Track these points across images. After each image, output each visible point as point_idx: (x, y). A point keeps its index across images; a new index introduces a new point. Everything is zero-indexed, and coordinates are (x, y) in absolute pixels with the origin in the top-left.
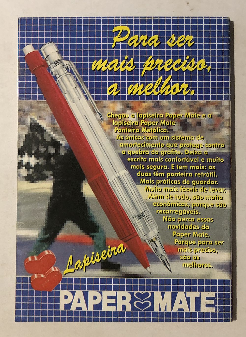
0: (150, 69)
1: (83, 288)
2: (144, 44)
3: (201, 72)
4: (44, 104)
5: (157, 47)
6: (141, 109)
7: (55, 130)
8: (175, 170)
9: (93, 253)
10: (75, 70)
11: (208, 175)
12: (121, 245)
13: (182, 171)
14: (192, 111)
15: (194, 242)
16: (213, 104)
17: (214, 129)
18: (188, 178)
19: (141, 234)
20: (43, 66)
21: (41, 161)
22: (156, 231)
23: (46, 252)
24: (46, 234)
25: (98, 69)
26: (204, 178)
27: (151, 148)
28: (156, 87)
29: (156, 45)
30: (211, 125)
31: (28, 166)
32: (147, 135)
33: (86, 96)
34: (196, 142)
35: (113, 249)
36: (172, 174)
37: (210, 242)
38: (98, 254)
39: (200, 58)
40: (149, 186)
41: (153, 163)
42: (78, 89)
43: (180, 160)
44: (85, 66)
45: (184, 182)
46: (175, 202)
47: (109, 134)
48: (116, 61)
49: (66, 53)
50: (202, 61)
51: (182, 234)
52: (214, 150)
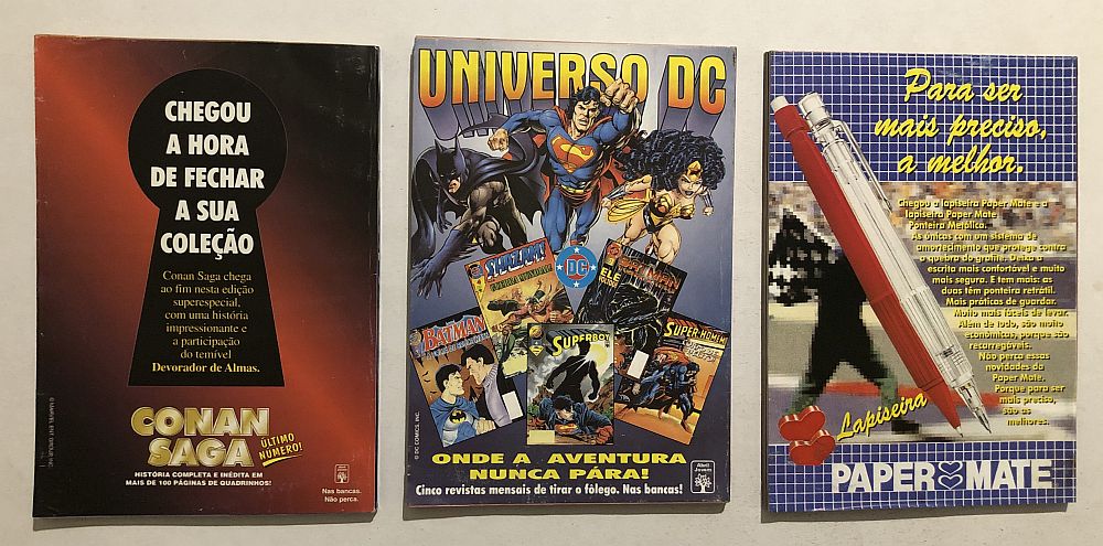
0: (960, 134)
1: (866, 459)
2: (951, 97)
3: (1031, 139)
4: (802, 187)
5: (969, 102)
6: (947, 194)
7: (821, 227)
8: (996, 285)
9: (880, 409)
10: (850, 135)
11: (1042, 291)
12: (920, 396)
13: (1005, 285)
14: (1020, 197)
15: (1022, 388)
16: (1049, 186)
17: (1051, 224)
18: (1013, 295)
19: (949, 379)
20: (802, 128)
21: (800, 274)
22: (970, 375)
23: (812, 409)
24: (810, 382)
25: (884, 134)
26: (1037, 296)
27: (962, 253)
28: (968, 160)
29: (967, 99)
30: (1048, 218)
31: (781, 282)
32: (955, 232)
33: (866, 174)
34: (1026, 243)
35: (909, 401)
36: (992, 291)
37: (1045, 387)
38: (886, 410)
39: (1031, 119)
40: (959, 308)
41: (965, 274)
42: (855, 163)
43: (1003, 269)
44: (865, 128)
45: (1008, 302)
46: (995, 330)
47: (900, 232)
48: (910, 122)
49: (837, 109)
50: (1034, 123)
51: (1005, 377)
52: (1050, 254)
